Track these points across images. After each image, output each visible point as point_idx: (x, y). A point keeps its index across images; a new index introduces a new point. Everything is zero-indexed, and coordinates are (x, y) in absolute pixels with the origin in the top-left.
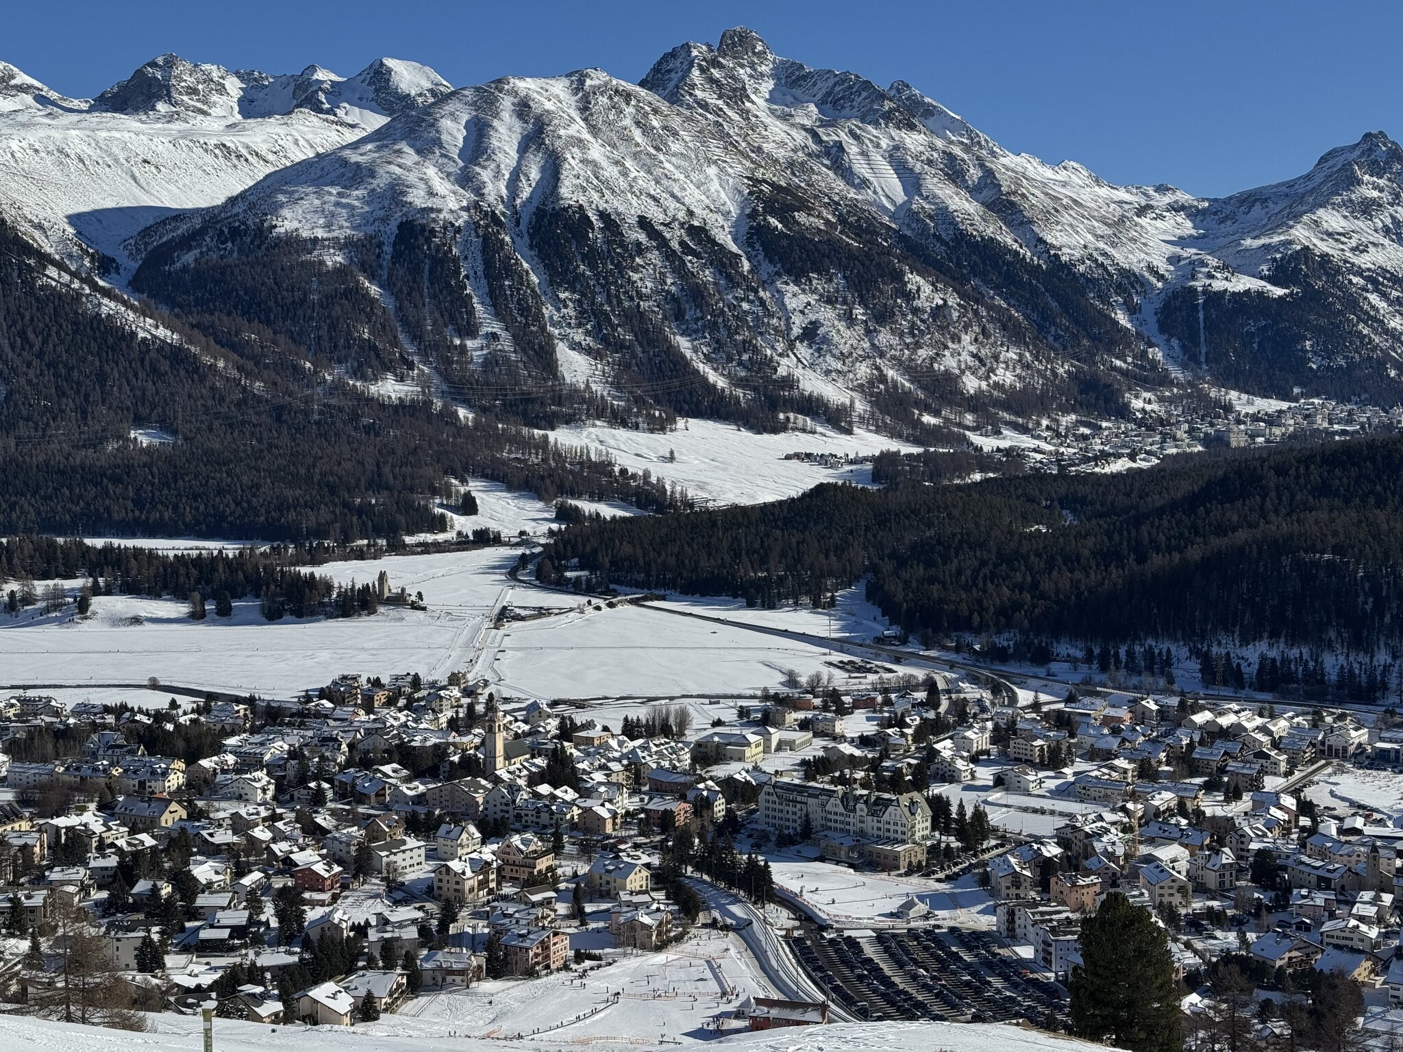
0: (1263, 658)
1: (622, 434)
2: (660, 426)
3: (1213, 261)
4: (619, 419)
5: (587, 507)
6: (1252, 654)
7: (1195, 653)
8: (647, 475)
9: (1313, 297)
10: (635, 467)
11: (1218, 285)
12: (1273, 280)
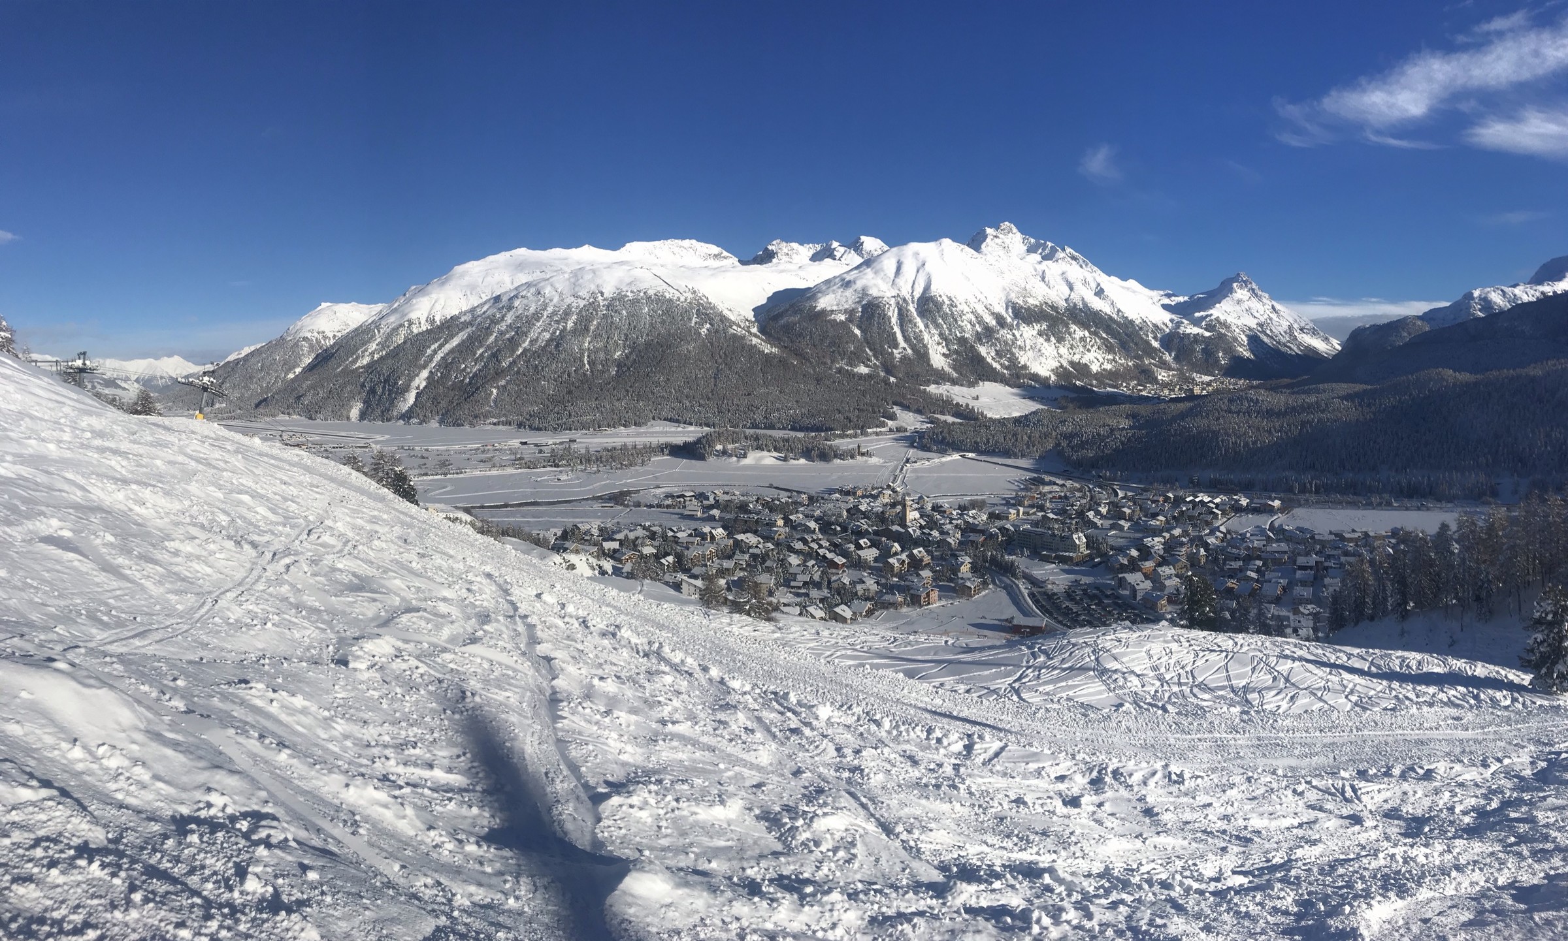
0: (1211, 477)
1: (957, 389)
2: (972, 385)
3: (1186, 322)
4: (954, 382)
5: (942, 418)
6: (1208, 478)
7: (1186, 475)
8: (967, 405)
9: (1221, 337)
10: (962, 402)
11: (1188, 331)
12: (1206, 329)
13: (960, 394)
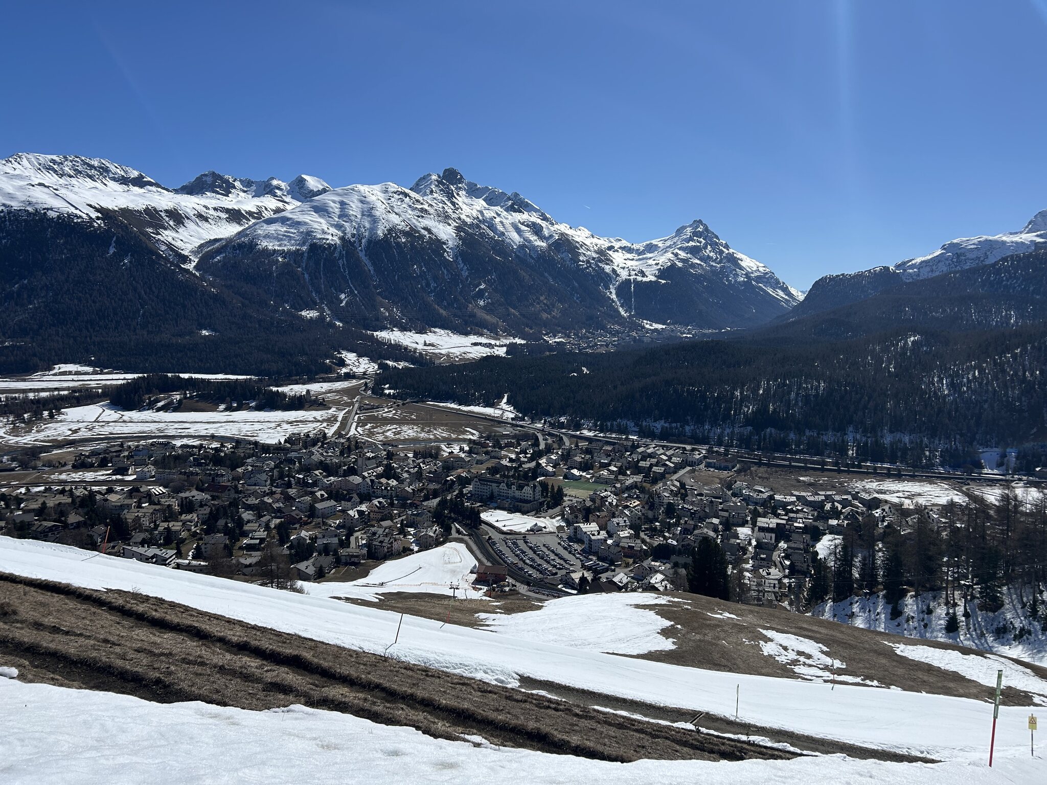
0: (663, 427)
1: (405, 333)
4: (404, 328)
5: (390, 363)
6: (659, 426)
7: (636, 425)
8: (415, 349)
10: (411, 347)
13: (410, 340)
